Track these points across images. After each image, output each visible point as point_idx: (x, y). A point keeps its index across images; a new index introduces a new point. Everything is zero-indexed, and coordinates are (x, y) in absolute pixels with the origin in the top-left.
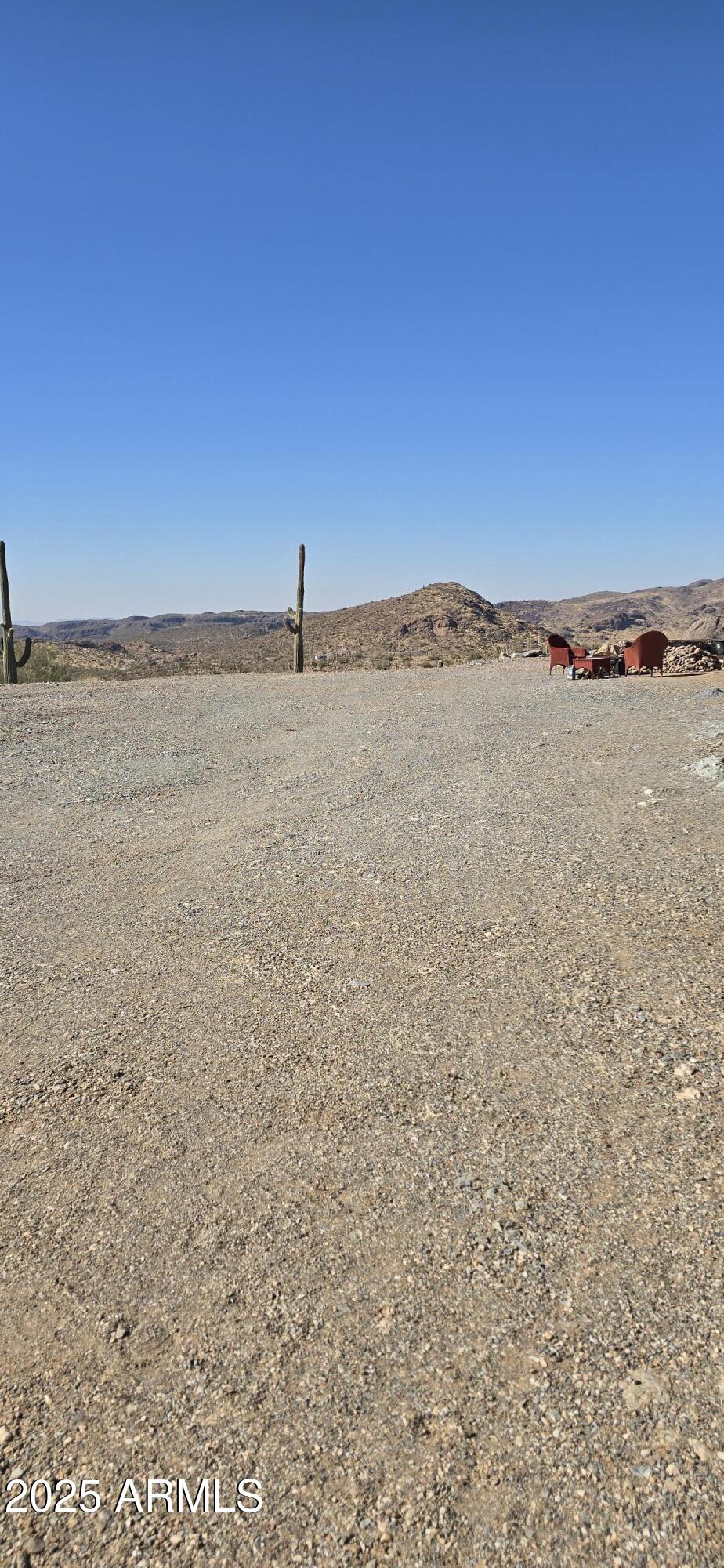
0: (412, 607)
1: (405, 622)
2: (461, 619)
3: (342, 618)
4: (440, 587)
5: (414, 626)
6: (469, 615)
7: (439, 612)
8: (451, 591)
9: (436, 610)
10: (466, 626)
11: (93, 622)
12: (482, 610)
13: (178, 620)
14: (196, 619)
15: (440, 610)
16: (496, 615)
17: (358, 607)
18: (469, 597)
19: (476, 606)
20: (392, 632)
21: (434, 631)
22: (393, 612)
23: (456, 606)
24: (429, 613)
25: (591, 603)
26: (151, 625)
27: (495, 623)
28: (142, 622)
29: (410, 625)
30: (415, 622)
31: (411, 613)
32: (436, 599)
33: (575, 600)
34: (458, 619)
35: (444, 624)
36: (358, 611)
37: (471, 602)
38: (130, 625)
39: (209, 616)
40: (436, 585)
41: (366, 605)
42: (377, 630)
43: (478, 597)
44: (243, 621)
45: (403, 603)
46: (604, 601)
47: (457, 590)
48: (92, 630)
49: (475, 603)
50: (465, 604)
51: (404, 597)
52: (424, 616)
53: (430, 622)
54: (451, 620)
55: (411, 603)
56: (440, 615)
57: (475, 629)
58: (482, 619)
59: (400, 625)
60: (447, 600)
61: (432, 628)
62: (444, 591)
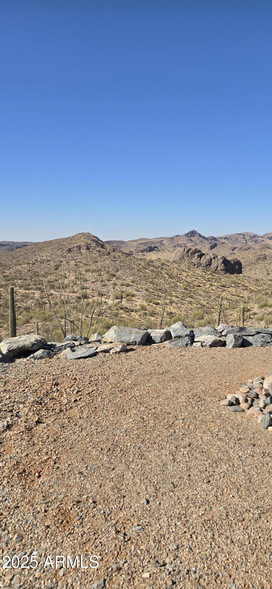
0: (72, 241)
1: (70, 247)
2: (91, 247)
3: (44, 245)
4: (83, 234)
6: (94, 245)
7: (83, 244)
8: (87, 236)
9: (82, 243)
10: (93, 249)
12: (99, 243)
16: (105, 246)
17: (51, 241)
18: (94, 239)
20: (65, 251)
21: (81, 251)
22: (65, 243)
23: (89, 242)
24: (79, 244)
25: (139, 242)
27: (104, 249)
29: (72, 248)
30: (74, 247)
31: (72, 244)
32: (82, 239)
33: (133, 241)
34: (90, 247)
35: (85, 249)
37: (95, 240)
40: (82, 233)
41: (54, 240)
42: (58, 250)
43: (98, 238)
44: (5, 245)
45: (69, 240)
46: (143, 241)
47: (90, 236)
49: (97, 241)
50: (93, 241)
51: (69, 238)
52: (77, 245)
53: (79, 247)
54: (87, 247)
56: (83, 245)
57: (97, 251)
58: (99, 247)
59: (67, 248)
60: (86, 239)
61: (80, 250)
62: (85, 236)
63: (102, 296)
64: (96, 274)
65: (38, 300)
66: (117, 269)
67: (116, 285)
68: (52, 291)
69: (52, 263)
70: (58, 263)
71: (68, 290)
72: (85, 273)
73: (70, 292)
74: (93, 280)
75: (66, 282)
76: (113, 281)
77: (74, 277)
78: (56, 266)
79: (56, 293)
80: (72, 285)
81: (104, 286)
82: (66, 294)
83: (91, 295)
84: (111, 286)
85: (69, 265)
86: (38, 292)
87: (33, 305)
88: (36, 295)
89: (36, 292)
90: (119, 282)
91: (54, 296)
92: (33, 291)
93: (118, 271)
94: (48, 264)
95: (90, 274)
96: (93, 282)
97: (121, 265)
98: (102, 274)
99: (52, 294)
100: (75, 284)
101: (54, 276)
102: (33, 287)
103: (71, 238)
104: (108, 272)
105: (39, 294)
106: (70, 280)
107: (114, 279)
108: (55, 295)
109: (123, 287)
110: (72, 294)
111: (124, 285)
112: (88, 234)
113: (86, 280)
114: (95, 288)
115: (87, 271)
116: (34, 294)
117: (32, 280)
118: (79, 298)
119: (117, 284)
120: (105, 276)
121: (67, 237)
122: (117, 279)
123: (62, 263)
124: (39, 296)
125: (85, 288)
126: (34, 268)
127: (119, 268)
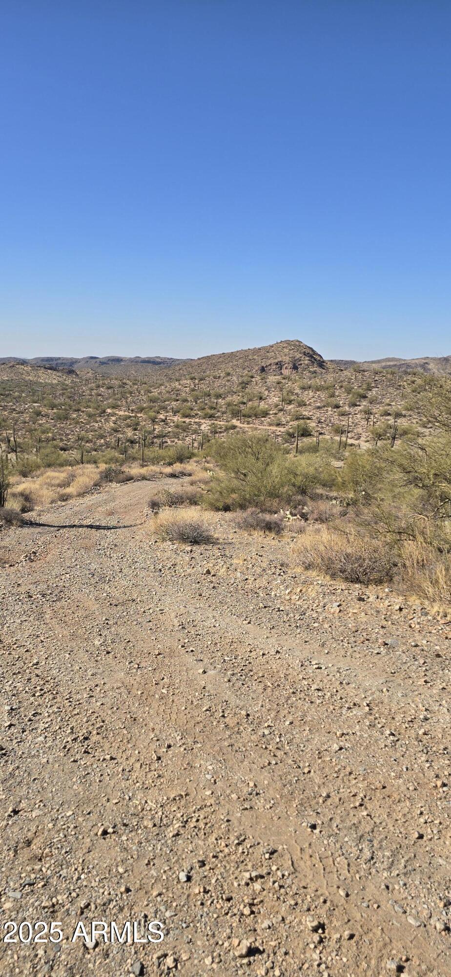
0: (268, 354)
1: (263, 364)
2: (301, 364)
3: (221, 359)
4: (288, 342)
5: (269, 367)
6: (306, 362)
7: (287, 359)
8: (295, 345)
9: (285, 358)
10: (305, 369)
11: (64, 359)
12: (315, 360)
13: (118, 360)
14: (129, 361)
15: (288, 358)
16: (325, 364)
17: (232, 353)
18: (307, 351)
19: (311, 356)
20: (254, 370)
21: (282, 371)
22: (255, 357)
23: (298, 355)
24: (280, 359)
25: (384, 364)
26: (100, 362)
27: (324, 369)
28: (94, 360)
29: (267, 366)
30: (270, 365)
31: (268, 358)
32: (285, 350)
33: (373, 362)
34: (299, 365)
35: (289, 367)
36: (232, 355)
37: (308, 353)
38: (87, 361)
39: (138, 359)
40: (286, 341)
41: (238, 351)
42: (244, 369)
43: (313, 350)
44: (159, 363)
45: (262, 352)
46: (392, 363)
47: (300, 345)
48: (62, 363)
49: (312, 355)
50: (305, 355)
51: (264, 348)
52: (276, 361)
53: (280, 365)
54: (294, 365)
55: (268, 352)
56: (287, 361)
57: (310, 372)
58: (315, 365)
59: (260, 366)
60: (292, 351)
61: (281, 369)
62: (290, 345)
63: (342, 434)
64: (323, 395)
65: (207, 436)
66: (369, 384)
67: (371, 414)
68: (235, 422)
69: (235, 378)
70: (245, 379)
71: (267, 420)
72: (299, 393)
73: (270, 425)
74: (319, 404)
75: (263, 405)
76: (362, 407)
77: (277, 399)
78: (241, 383)
79: (242, 425)
80: (274, 412)
81: (343, 415)
82: (261, 428)
83: (317, 431)
84: (358, 416)
85: (266, 382)
86: (207, 422)
87: (196, 445)
88: (202, 427)
89: (203, 421)
90: (377, 409)
91: (238, 429)
92: (197, 420)
93: (370, 390)
94: (228, 381)
95: (311, 394)
96: (319, 408)
97: (376, 378)
98: (337, 394)
99: (234, 427)
100: (281, 410)
101: (239, 396)
102: (199, 412)
103: (268, 349)
104: (349, 391)
105: (209, 426)
106: (271, 404)
107: (364, 403)
108: (241, 428)
109: (389, 417)
110: (274, 428)
111: (389, 414)
112: (297, 343)
113: (302, 404)
114: (323, 419)
115: (303, 388)
116: (199, 424)
117: (198, 402)
118: (291, 435)
119: (374, 411)
120: (342, 398)
121: (260, 347)
122: (371, 403)
123: (253, 380)
124: (209, 428)
125: (303, 419)
126: (202, 386)
127: (373, 385)
